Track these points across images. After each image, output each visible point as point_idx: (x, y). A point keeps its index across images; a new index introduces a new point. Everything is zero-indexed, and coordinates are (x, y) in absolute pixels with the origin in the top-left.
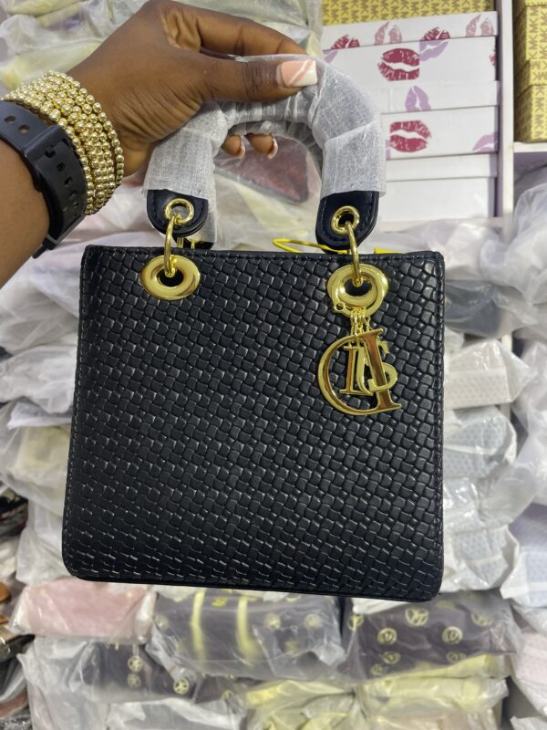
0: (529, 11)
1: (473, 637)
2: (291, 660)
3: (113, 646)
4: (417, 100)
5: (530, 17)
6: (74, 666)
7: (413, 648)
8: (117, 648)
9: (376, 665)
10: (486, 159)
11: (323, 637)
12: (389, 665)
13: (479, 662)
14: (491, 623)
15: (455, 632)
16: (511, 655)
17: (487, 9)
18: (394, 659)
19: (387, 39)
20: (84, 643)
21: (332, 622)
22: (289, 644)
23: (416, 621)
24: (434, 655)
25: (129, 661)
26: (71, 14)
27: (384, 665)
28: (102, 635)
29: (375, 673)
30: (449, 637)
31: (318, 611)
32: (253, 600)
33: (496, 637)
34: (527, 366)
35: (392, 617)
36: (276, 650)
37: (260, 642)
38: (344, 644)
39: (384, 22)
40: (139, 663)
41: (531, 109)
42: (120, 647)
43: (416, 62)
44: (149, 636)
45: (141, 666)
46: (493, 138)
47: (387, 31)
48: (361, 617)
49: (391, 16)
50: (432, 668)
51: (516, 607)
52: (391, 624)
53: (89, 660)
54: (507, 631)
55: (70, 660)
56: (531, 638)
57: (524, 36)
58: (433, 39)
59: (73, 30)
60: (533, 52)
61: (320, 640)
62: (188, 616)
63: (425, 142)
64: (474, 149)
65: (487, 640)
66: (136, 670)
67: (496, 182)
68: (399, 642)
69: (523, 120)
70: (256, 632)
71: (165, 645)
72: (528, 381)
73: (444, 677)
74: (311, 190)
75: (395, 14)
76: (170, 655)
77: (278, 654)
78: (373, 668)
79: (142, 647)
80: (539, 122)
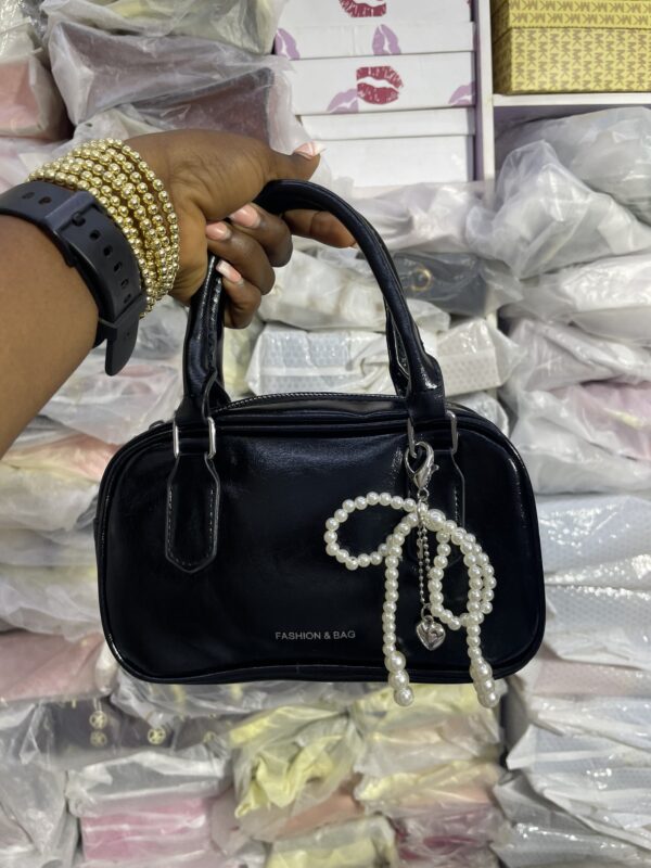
3: (68, 704)
4: (384, 42)
6: (24, 733)
8: (74, 705)
10: (463, 113)
20: (32, 706)
25: (91, 718)
28: (53, 694)
34: (516, 345)
40: (103, 718)
41: (511, 56)
42: (78, 703)
44: (115, 686)
45: (106, 720)
46: (470, 90)
53: (41, 724)
55: (16, 729)
63: (397, 93)
64: (451, 101)
66: (100, 726)
67: (475, 141)
69: (502, 68)
71: (137, 692)
79: (106, 700)
80: (520, 71)
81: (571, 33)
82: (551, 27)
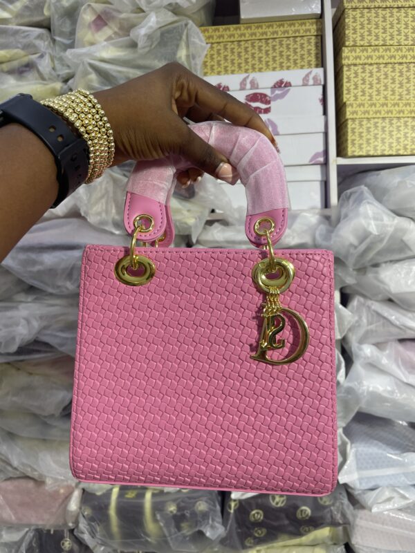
0: (345, 69)
1: (319, 514)
2: (185, 537)
3: (49, 531)
5: (346, 73)
6: (19, 547)
7: (275, 524)
8: (52, 532)
9: (249, 538)
10: (318, 168)
11: (208, 519)
12: (258, 538)
13: (324, 532)
14: (331, 503)
15: (306, 510)
16: (347, 527)
17: (317, 66)
18: (262, 533)
19: (248, 86)
20: (27, 529)
21: (215, 506)
22: (184, 525)
23: (277, 503)
24: (291, 529)
25: (62, 542)
26: (24, 63)
27: (255, 538)
28: (40, 523)
29: (248, 545)
30: (301, 515)
31: (205, 498)
32: (155, 492)
33: (336, 513)
34: (350, 313)
35: (260, 501)
36: (173, 530)
37: (162, 524)
38: (224, 523)
39: (245, 75)
40: (69, 544)
41: (347, 136)
42: (54, 531)
43: (268, 102)
44: (77, 522)
45: (71, 545)
46: (322, 155)
47: (248, 81)
48: (237, 502)
49: (251, 70)
50: (290, 539)
51: (350, 490)
52: (259, 507)
53: (31, 542)
54: (343, 508)
55: (15, 543)
56: (361, 513)
57: (342, 86)
58: (280, 87)
59: (25, 74)
60: (348, 96)
61: (206, 521)
62: (107, 506)
64: (311, 161)
65: (329, 516)
66: (67, 549)
67: (326, 185)
68: (266, 520)
69: (343, 142)
70: (158, 517)
71: (90, 530)
72: (351, 324)
73: (300, 545)
74: (196, 190)
75: (254, 69)
76: (93, 537)
77: (175, 533)
78: (247, 540)
79: (72, 531)
80: (353, 144)
81: (387, 121)
82: (374, 118)
